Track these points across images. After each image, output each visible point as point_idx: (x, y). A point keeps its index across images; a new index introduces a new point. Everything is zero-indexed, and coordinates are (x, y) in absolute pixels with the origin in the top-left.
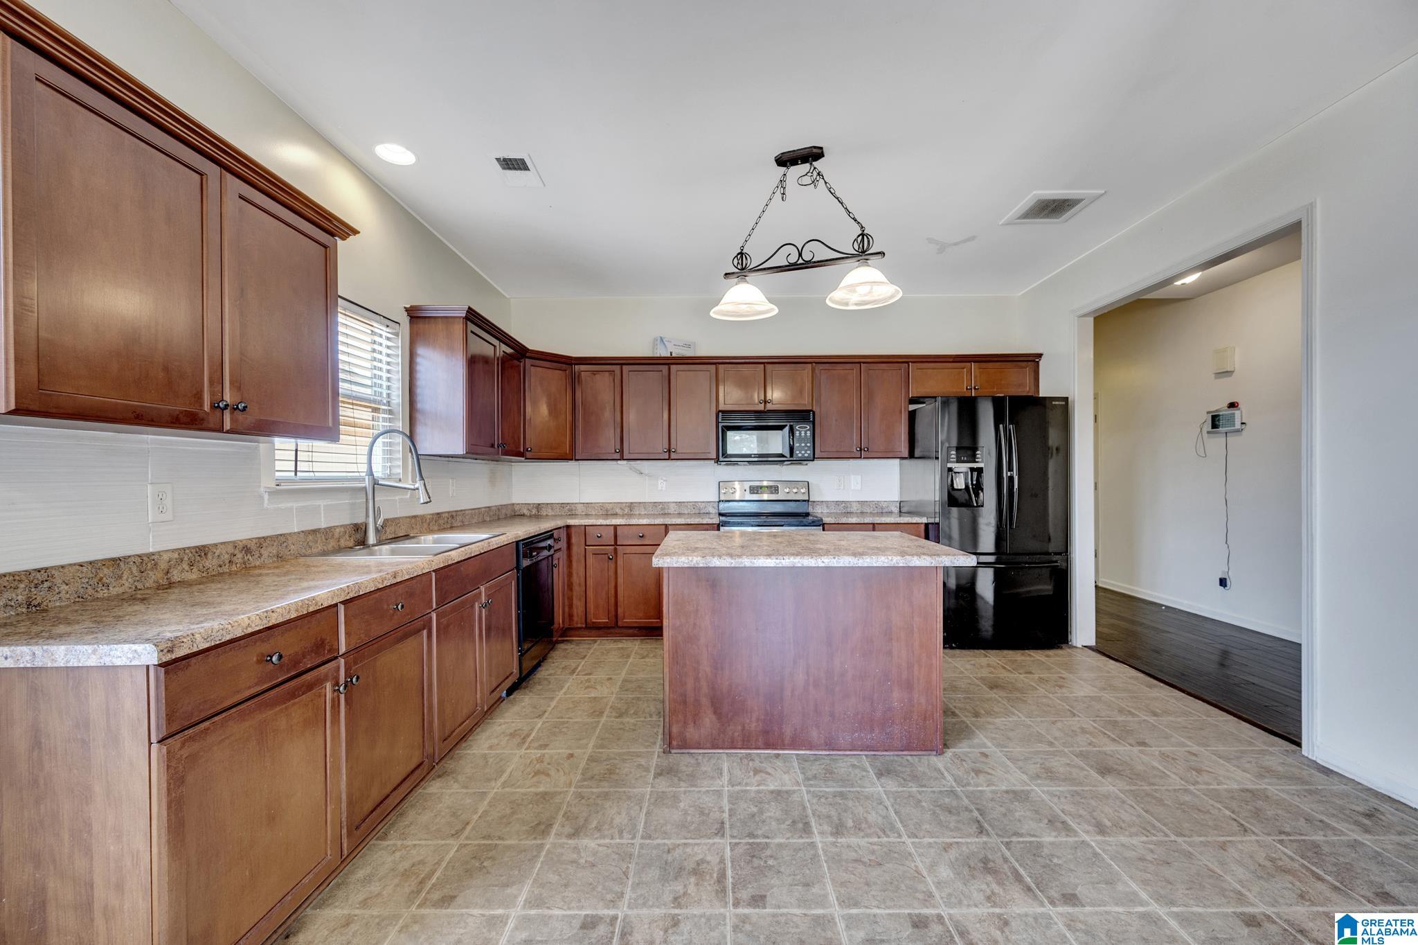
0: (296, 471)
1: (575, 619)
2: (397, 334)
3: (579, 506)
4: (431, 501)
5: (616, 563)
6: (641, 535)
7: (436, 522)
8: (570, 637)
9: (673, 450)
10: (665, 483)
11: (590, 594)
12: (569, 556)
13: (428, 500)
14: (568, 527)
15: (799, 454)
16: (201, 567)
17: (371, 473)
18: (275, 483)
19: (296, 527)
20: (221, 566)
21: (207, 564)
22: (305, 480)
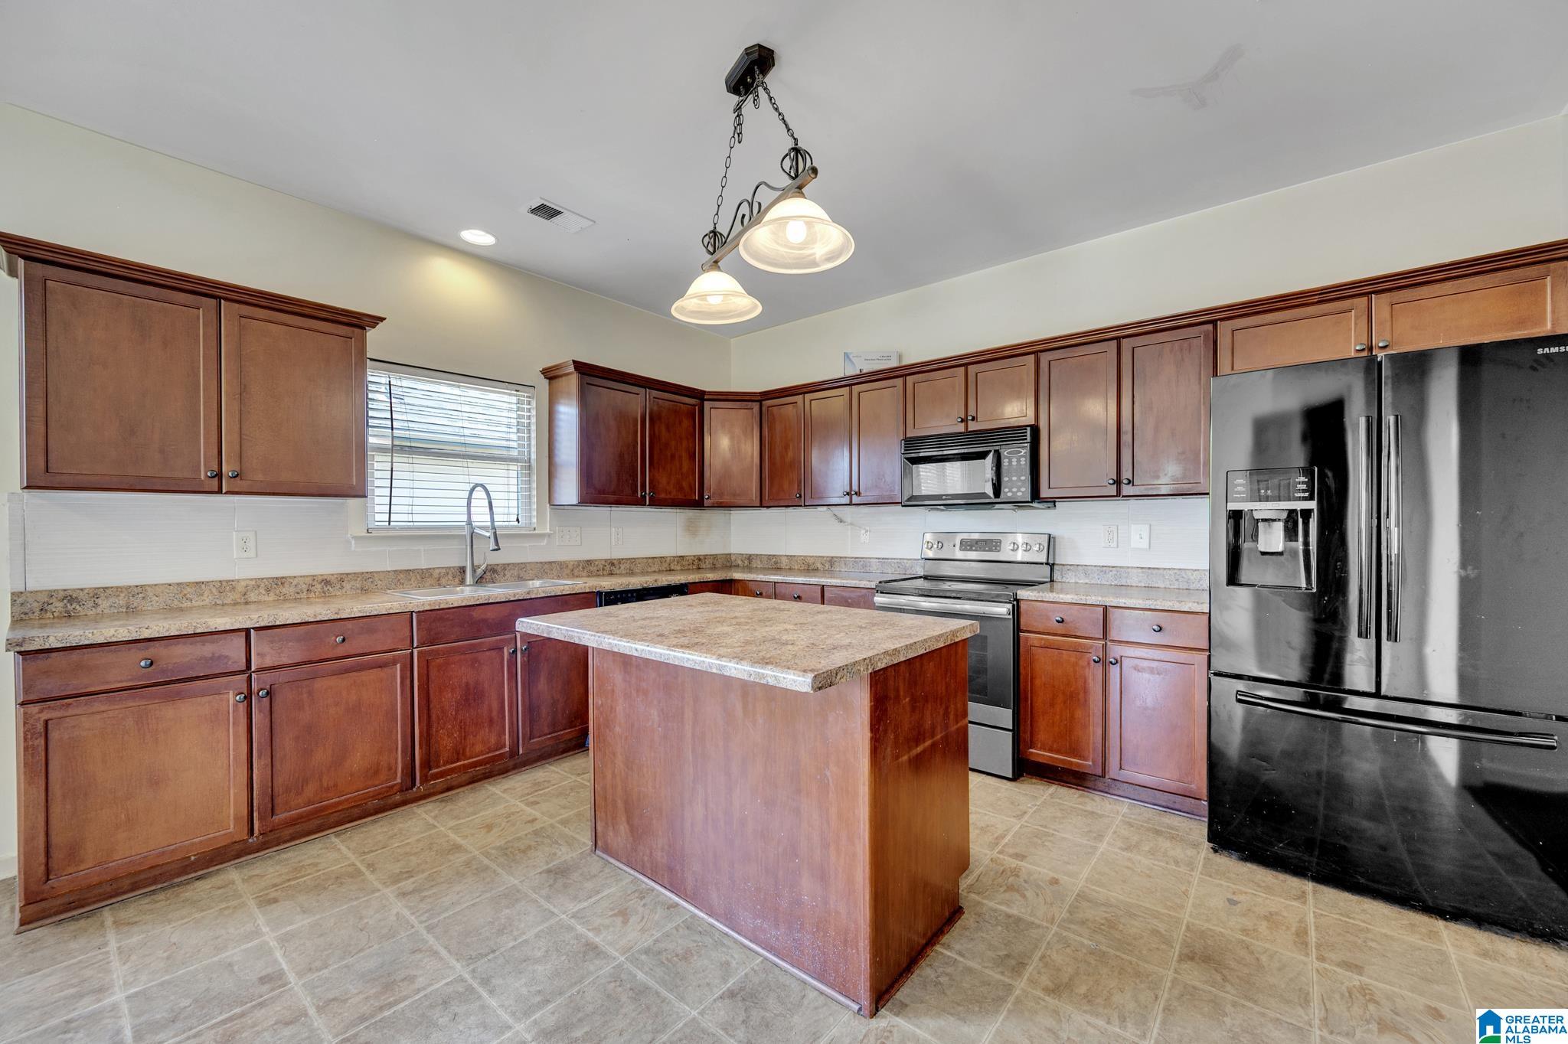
0: (389, 522)
2: (534, 398)
3: (784, 559)
4: (499, 549)
7: (583, 568)
9: (854, 493)
15: (1007, 493)
16: (278, 592)
17: (469, 522)
18: (366, 531)
19: (389, 567)
20: (298, 593)
21: (284, 590)
22: (403, 529)
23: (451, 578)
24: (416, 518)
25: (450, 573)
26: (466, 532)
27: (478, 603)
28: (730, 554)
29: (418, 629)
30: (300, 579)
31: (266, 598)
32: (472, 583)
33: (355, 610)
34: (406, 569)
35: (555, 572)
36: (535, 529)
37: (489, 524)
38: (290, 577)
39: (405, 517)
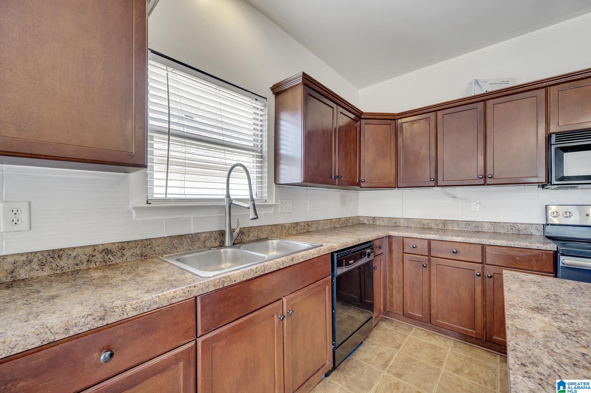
1: (395, 306)
2: (265, 106)
3: (402, 220)
4: (257, 218)
5: (430, 271)
6: (455, 251)
7: (294, 228)
8: (391, 317)
9: (490, 176)
10: (478, 205)
11: (407, 291)
12: (391, 258)
13: (255, 217)
14: (390, 237)
16: (54, 266)
17: (228, 196)
18: (146, 202)
19: (165, 233)
20: (77, 265)
21: (61, 263)
22: (176, 200)
23: (213, 241)
24: (187, 191)
25: (213, 236)
26: (226, 203)
27: (256, 275)
28: (359, 217)
29: (202, 316)
30: (79, 250)
31: (40, 274)
32: (230, 245)
33: (128, 307)
34: (179, 234)
35: (279, 232)
36: (266, 201)
37: (249, 197)
38: (69, 249)
39: (178, 191)
